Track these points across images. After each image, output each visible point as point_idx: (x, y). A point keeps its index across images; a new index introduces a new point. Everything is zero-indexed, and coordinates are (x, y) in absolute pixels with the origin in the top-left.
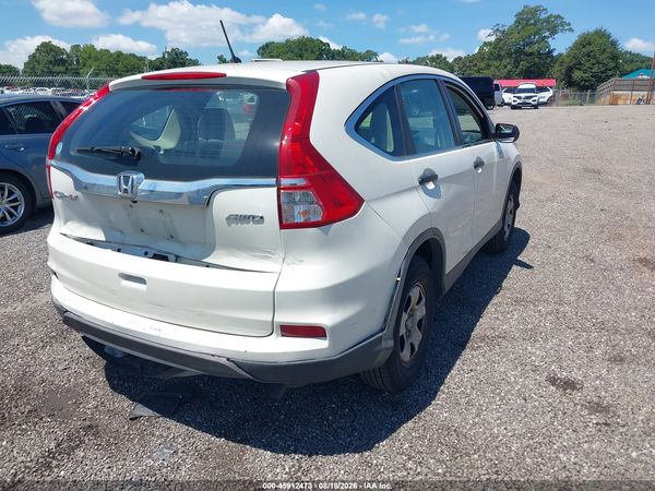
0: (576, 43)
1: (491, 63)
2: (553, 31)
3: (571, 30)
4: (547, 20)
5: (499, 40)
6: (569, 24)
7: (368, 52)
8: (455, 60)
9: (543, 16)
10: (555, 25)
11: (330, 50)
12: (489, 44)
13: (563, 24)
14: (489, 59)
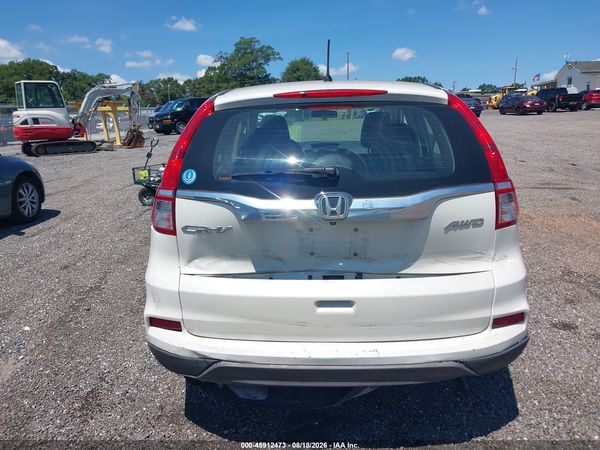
0: (288, 70)
1: (220, 85)
2: (267, 59)
3: (281, 59)
4: (261, 50)
5: (223, 65)
6: (278, 54)
7: (100, 75)
8: (185, 82)
9: (257, 47)
10: (268, 54)
11: (58, 72)
12: (214, 69)
13: (274, 53)
14: (218, 81)
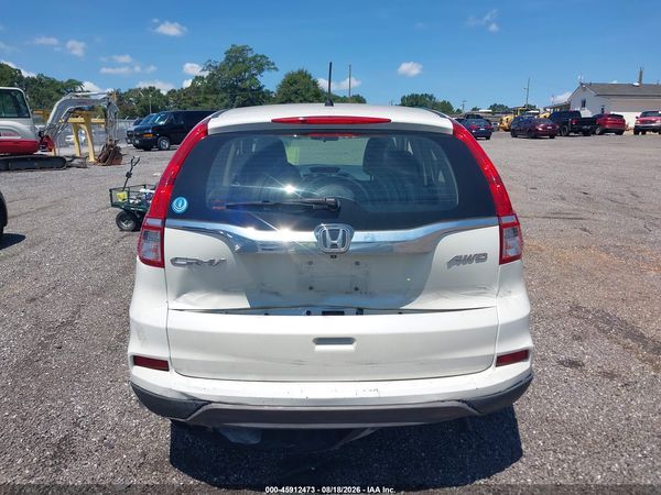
0: (284, 82)
1: (208, 96)
2: (261, 70)
3: (276, 69)
4: (254, 59)
5: (211, 77)
6: (273, 64)
7: (70, 81)
8: (169, 93)
9: (250, 55)
10: (261, 64)
11: (22, 77)
12: (202, 78)
13: (268, 63)
14: (206, 93)
